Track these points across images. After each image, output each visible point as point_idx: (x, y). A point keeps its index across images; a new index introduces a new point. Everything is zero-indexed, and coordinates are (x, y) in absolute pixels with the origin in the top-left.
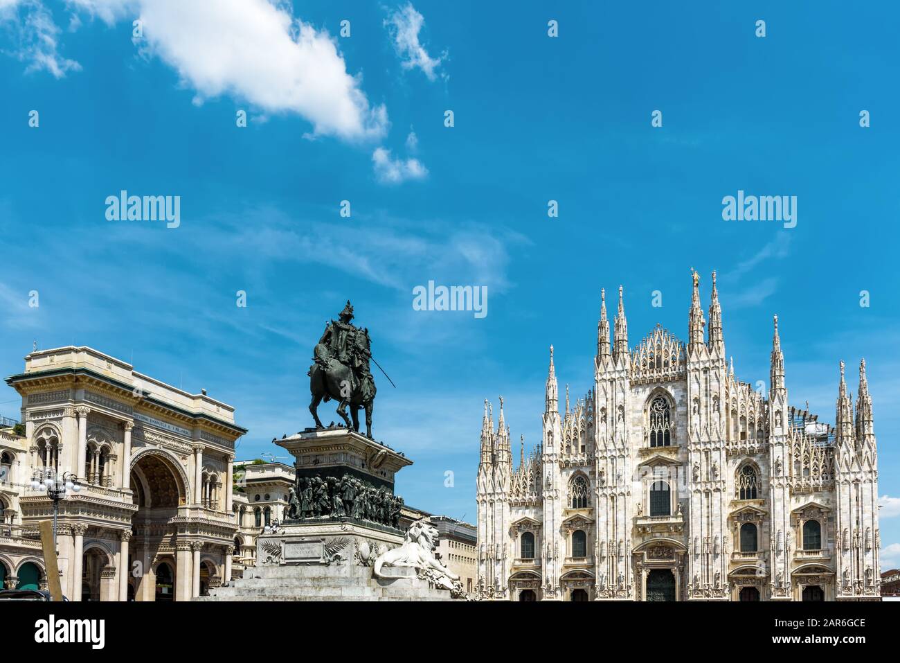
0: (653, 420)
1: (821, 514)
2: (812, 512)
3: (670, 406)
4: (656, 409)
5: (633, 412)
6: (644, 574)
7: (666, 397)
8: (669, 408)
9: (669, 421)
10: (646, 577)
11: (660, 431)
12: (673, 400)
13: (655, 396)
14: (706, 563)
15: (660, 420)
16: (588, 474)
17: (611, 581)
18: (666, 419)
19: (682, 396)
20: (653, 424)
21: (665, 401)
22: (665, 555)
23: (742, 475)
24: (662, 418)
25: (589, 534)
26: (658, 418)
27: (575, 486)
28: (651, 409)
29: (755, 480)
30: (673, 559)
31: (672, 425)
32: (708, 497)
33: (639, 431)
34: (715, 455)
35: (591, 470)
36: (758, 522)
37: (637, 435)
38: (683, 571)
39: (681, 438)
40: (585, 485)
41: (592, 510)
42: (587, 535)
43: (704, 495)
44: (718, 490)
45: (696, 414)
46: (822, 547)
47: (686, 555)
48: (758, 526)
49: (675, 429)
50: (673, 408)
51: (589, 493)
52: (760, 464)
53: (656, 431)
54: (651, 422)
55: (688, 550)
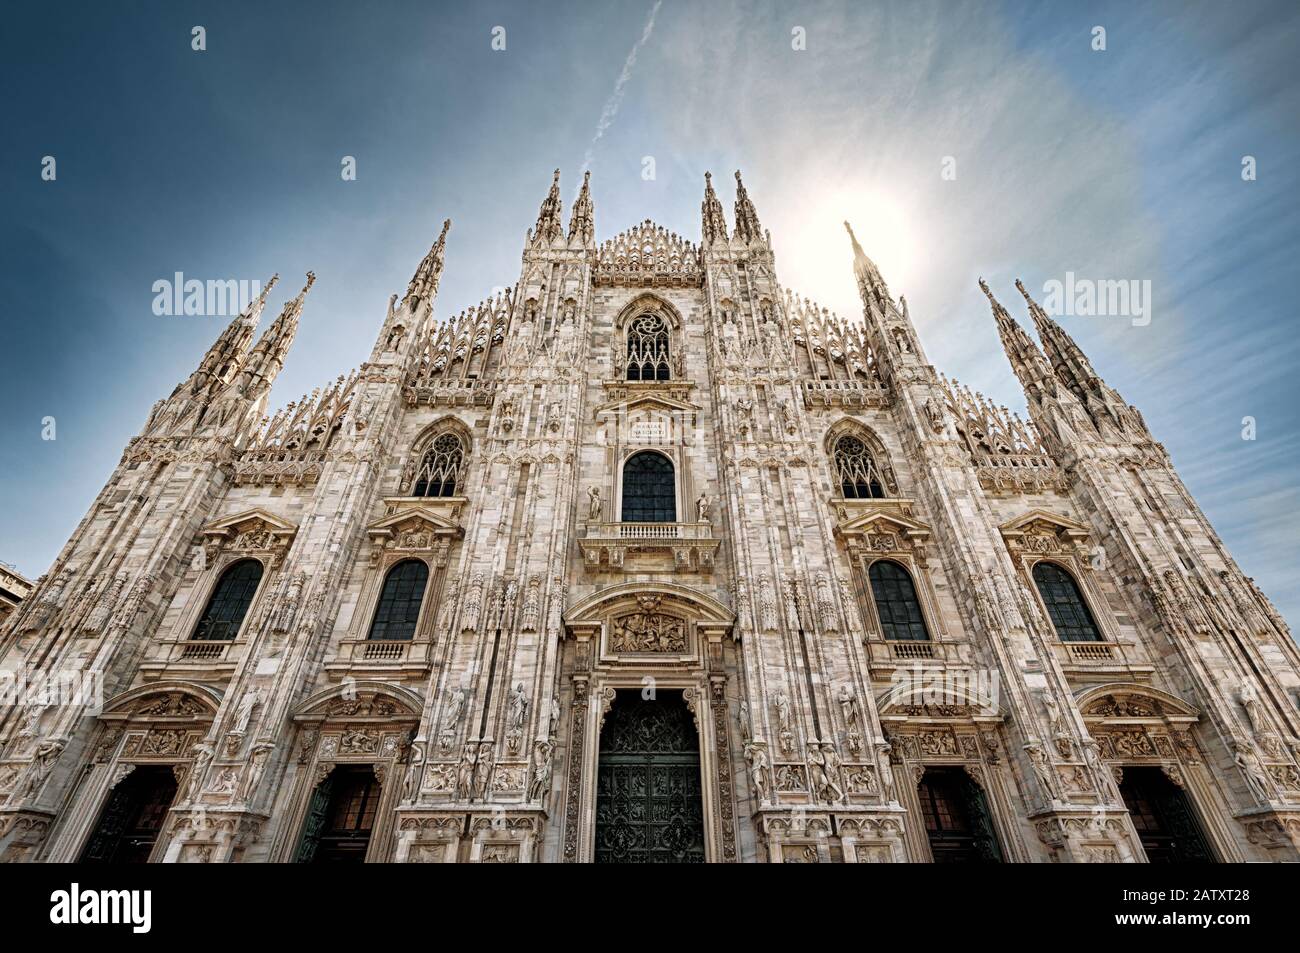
0: (634, 346)
1: (1066, 546)
2: (1040, 538)
3: (670, 327)
4: (641, 330)
5: (594, 325)
6: (596, 708)
7: (661, 314)
8: (666, 330)
9: (666, 350)
10: (601, 720)
11: (648, 366)
12: (677, 315)
13: (639, 311)
14: (800, 663)
15: (648, 347)
16: (471, 424)
17: (477, 724)
18: (662, 346)
19: (694, 309)
20: (634, 353)
21: (659, 320)
22: (664, 641)
23: (840, 455)
24: (652, 344)
25: (441, 569)
26: (644, 344)
27: (432, 452)
28: (630, 330)
29: (873, 464)
30: (689, 653)
31: (674, 353)
32: (778, 480)
33: (604, 355)
34: (782, 393)
35: (481, 418)
36: (912, 559)
37: (601, 362)
38: (721, 697)
39: (696, 373)
40: (458, 453)
41: (464, 504)
42: (432, 571)
43: (766, 474)
44: (798, 463)
45: (729, 322)
46: (1107, 633)
47: (732, 638)
48: (915, 571)
49: (681, 358)
50: (678, 328)
51: (466, 468)
52: (877, 429)
53: (641, 364)
54: (630, 350)
55: (736, 620)
